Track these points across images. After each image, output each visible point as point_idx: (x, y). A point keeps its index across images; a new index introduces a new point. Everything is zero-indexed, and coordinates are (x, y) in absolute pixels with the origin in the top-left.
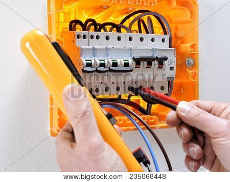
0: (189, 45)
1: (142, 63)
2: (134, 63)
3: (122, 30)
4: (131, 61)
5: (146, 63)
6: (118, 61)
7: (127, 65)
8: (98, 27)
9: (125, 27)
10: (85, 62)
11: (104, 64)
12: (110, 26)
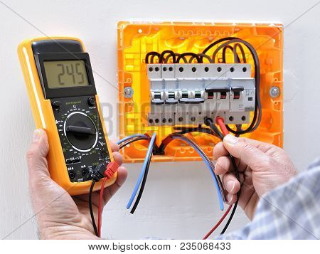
0: (273, 74)
1: (215, 94)
2: (207, 94)
3: (205, 60)
4: (202, 92)
5: (219, 94)
6: (189, 93)
7: (198, 96)
8: (177, 57)
9: (208, 57)
10: (153, 94)
11: (174, 95)
12: (191, 56)
